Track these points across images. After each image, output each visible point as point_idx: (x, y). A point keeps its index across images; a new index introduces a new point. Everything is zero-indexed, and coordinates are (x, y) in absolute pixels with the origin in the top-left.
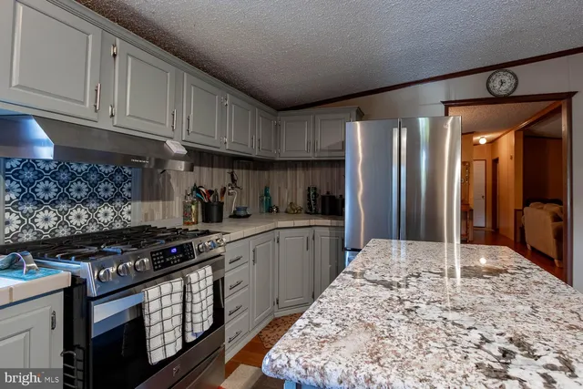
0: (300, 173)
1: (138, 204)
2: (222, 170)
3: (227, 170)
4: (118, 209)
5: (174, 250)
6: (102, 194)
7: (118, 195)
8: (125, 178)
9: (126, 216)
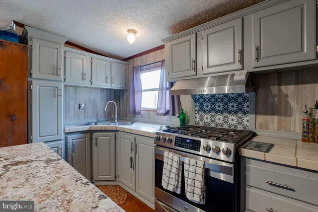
5: (188, 141)
6: (230, 109)
7: (240, 109)
8: (245, 100)
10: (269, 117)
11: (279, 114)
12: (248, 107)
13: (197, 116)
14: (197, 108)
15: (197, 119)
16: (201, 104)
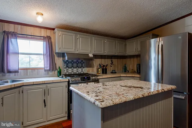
0: (135, 59)
1: (86, 68)
2: (108, 60)
3: (110, 60)
4: (82, 69)
5: (86, 78)
6: (79, 66)
7: (82, 66)
8: (83, 63)
9: (84, 71)
10: (90, 68)
11: (92, 67)
12: (84, 65)
13: (65, 70)
14: (65, 66)
15: (65, 72)
16: (67, 64)
